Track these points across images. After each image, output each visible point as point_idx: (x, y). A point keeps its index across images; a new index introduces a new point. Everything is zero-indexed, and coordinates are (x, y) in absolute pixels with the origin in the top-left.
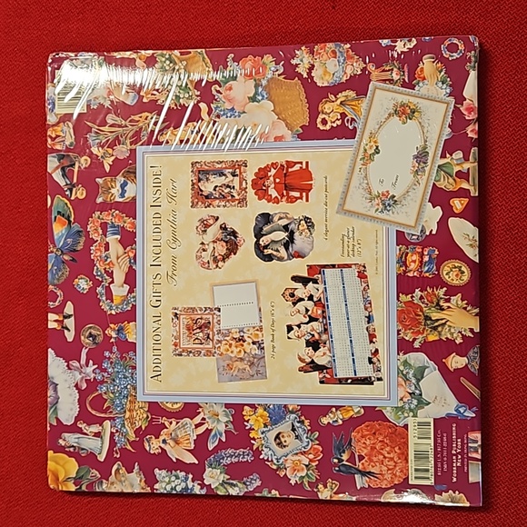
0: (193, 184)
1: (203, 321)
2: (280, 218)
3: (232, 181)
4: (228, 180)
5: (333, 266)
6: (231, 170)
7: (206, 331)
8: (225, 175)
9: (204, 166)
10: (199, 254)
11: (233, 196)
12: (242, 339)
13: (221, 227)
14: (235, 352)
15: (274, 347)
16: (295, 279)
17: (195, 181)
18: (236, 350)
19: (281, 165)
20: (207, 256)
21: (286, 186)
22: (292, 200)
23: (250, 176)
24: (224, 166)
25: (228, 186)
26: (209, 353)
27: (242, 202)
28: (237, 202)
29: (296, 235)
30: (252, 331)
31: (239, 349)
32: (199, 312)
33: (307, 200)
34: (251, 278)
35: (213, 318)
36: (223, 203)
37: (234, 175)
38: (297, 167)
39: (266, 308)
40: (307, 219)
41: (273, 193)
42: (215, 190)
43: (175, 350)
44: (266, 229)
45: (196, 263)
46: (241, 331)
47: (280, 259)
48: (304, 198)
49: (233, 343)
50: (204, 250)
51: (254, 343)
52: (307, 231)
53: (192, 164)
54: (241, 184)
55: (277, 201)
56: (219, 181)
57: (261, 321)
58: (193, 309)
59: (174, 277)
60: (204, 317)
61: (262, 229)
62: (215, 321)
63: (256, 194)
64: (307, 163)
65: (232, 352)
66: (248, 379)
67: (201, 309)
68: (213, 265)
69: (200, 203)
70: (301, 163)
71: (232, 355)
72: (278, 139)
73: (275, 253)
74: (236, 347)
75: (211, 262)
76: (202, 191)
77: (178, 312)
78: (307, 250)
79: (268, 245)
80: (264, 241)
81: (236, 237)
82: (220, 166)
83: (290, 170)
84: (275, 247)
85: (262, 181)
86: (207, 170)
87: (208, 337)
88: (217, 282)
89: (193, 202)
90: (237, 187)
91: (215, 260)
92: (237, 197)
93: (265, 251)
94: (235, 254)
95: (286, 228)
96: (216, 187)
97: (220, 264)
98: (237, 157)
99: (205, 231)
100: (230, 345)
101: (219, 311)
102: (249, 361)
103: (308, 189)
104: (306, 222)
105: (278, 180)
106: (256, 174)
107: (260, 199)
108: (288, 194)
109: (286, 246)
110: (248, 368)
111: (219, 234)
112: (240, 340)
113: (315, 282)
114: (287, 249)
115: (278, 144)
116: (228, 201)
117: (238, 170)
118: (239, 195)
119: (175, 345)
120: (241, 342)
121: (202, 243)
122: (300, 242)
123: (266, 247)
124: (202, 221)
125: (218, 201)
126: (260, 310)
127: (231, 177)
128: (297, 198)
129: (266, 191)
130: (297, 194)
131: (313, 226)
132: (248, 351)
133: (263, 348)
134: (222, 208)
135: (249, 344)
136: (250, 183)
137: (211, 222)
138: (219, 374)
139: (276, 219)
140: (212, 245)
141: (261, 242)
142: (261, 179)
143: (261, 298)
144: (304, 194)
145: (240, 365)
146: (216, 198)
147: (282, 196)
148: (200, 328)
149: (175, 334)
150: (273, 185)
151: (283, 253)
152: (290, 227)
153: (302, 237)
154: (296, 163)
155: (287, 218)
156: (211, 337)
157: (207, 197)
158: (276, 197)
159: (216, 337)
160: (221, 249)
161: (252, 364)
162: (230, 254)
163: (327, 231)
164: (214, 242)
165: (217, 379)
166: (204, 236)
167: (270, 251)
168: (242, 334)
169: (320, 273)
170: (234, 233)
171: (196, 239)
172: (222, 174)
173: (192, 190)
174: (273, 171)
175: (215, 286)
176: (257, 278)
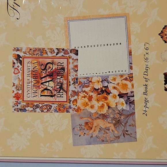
1: (55, 67)
7: (59, 79)
12: (105, 91)
14: (96, 107)
15: (146, 101)
18: (97, 105)
26: (62, 108)
30: (118, 80)
31: (101, 103)
32: (50, 55)
34: (119, 11)
35: (68, 63)
39: (138, 50)
43: (17, 104)
46: (105, 79)
49: (94, 95)
51: (121, 96)
57: (131, 68)
58: (42, 51)
59: (16, 7)
60: (56, 60)
62: (71, 66)
65: (92, 107)
66: (111, 142)
67: (52, 51)
71: (93, 111)
74: (98, 100)
77: (22, 54)
87: (61, 88)
88: (75, 15)
100: (90, 98)
101: (77, 54)
102: (114, 118)
110: (112, 128)
112: (102, 91)
119: (17, 97)
120: (105, 95)
126: (130, 53)
132: (113, 105)
133: (133, 103)
135: (115, 97)
138: (74, 135)
143: (132, 37)
145: (101, 123)
148: (51, 75)
149: (17, 82)
156: (65, 86)
159: (72, 88)
161: (117, 123)
165: (71, 141)
168: (106, 84)
175: (71, 20)
176: (127, 12)
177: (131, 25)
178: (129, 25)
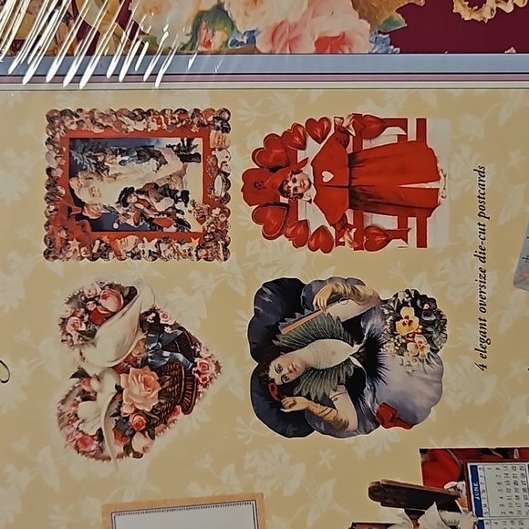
0: (52, 184)
2: (335, 298)
3: (181, 175)
4: (165, 171)
5: (505, 455)
6: (176, 141)
8: (157, 155)
9: (88, 126)
10: (68, 409)
11: (181, 223)
13: (142, 322)
16: (384, 493)
17: (58, 173)
19: (339, 129)
20: (94, 416)
21: (352, 195)
22: (372, 240)
23: (238, 160)
24: (154, 126)
25: (167, 192)
27: (214, 242)
28: (195, 243)
29: (388, 350)
33: (422, 242)
34: (237, 489)
36: (150, 246)
37: (186, 156)
38: (389, 136)
40: (420, 302)
41: (314, 217)
42: (123, 201)
44: (290, 329)
45: (58, 436)
47: (336, 429)
48: (412, 235)
50: (87, 397)
52: (420, 339)
53: (50, 119)
54: (208, 185)
55: (323, 243)
56: (138, 173)
61: (274, 331)
63: (257, 217)
64: (421, 124)
68: (113, 447)
69: (74, 244)
70: (402, 123)
72: (329, 45)
73: (317, 409)
75: (109, 435)
76: (81, 204)
78: (420, 402)
79: (297, 382)
80: (280, 369)
81: (191, 355)
82: (140, 126)
83: (367, 144)
84: (318, 389)
85: (276, 179)
86: (99, 139)
88: (128, 498)
89: (50, 241)
90: (196, 194)
91: (124, 430)
92: (196, 227)
93: (288, 400)
94: (187, 410)
95: (352, 329)
96: (128, 192)
97: (139, 442)
98: (196, 97)
99: (92, 334)
103: (425, 206)
104: (418, 313)
105: (327, 177)
106: (257, 155)
107: (270, 234)
108: (359, 220)
109: (355, 387)
111: (137, 345)
113: (448, 503)
114: (356, 396)
115: (329, 62)
116: (167, 239)
117: (198, 142)
118: (201, 220)
121: (81, 374)
122: (398, 373)
123: (289, 388)
124: (80, 301)
125: (132, 239)
127: (174, 164)
128: (388, 236)
129: (291, 209)
130: (388, 222)
131: (440, 323)
134: (145, 263)
136: (237, 182)
137: (110, 304)
139: (321, 298)
140: (110, 382)
141: (272, 374)
142: (274, 170)
144: (412, 222)
146: (126, 230)
147: (342, 226)
150: (312, 192)
151: (344, 408)
152: (368, 327)
153: (406, 358)
154: (384, 124)
155: (356, 296)
157: (97, 225)
158: (322, 229)
160: (142, 393)
162: (172, 411)
163: (485, 340)
164: (119, 370)
166: (88, 351)
167: (301, 403)
169: (462, 477)
170: (185, 343)
171: (59, 361)
172: (145, 152)
173: (50, 199)
174: (313, 148)
175: (120, 513)
176: (257, 490)
177: (267, 522)
178: (264, 522)
